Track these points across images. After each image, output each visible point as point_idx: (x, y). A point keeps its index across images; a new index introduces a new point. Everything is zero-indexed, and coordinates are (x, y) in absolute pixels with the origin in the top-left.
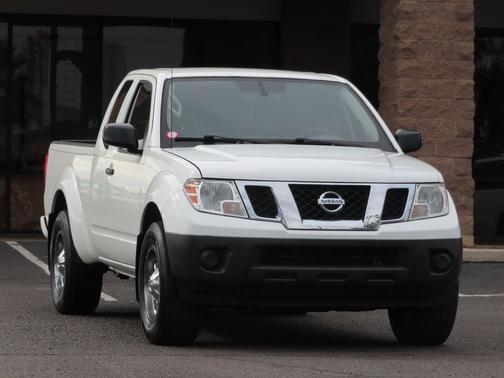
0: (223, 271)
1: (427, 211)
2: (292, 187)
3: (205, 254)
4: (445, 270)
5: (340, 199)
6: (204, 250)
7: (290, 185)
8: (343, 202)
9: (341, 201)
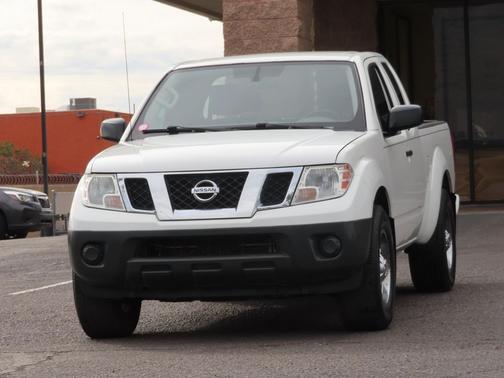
0: (102, 266)
1: (315, 194)
2: (167, 178)
3: (86, 249)
4: (333, 255)
5: (215, 186)
6: (85, 245)
7: (165, 176)
8: (218, 190)
9: (215, 189)
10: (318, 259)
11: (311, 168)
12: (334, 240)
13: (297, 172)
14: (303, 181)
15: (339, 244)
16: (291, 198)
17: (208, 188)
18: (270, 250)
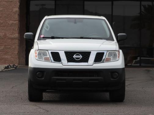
0: (43, 79)
1: (111, 59)
3: (38, 73)
5: (81, 56)
6: (37, 72)
7: (65, 52)
8: (82, 57)
9: (81, 57)
10: (112, 79)
11: (109, 51)
12: (116, 74)
13: (105, 53)
14: (107, 55)
15: (118, 75)
16: (104, 60)
17: (79, 56)
18: (95, 76)
